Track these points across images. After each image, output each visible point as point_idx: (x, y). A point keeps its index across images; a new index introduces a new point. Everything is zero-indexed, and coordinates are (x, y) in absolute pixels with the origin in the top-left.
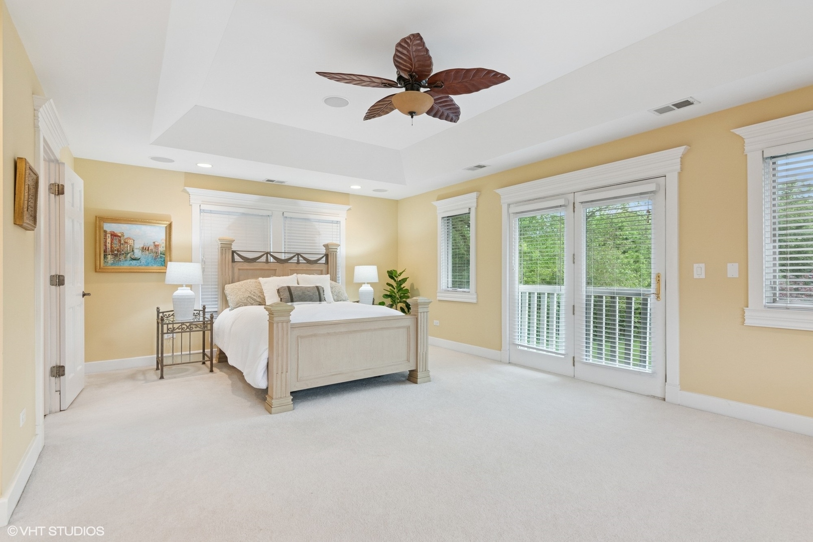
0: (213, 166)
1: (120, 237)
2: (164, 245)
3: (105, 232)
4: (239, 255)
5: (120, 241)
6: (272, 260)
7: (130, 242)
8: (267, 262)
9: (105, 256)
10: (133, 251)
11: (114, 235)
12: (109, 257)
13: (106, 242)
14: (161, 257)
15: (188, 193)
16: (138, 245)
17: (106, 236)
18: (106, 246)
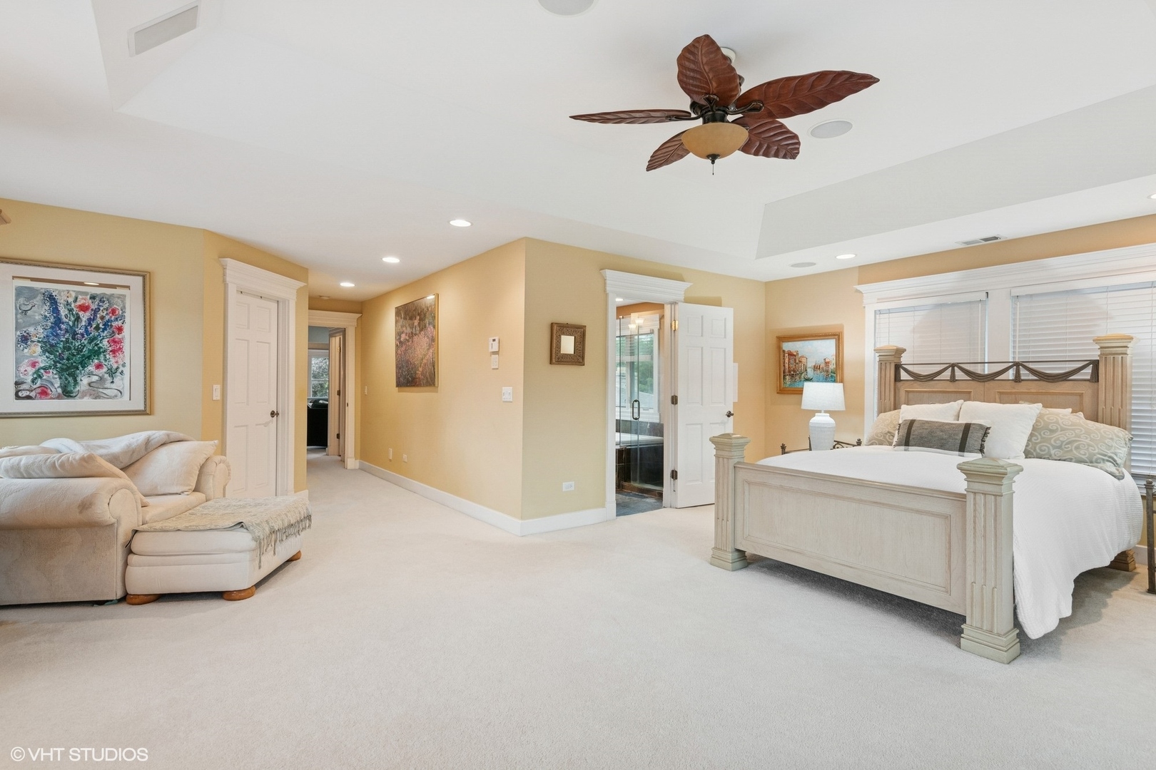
0: (856, 255)
1: (795, 356)
2: (834, 362)
3: (784, 351)
4: (906, 370)
5: (795, 360)
6: (959, 375)
7: (804, 360)
8: (953, 379)
9: (784, 378)
10: (806, 370)
11: (791, 354)
12: (787, 377)
13: (784, 363)
14: (832, 376)
15: (861, 292)
16: (810, 364)
17: (784, 356)
18: (784, 366)
